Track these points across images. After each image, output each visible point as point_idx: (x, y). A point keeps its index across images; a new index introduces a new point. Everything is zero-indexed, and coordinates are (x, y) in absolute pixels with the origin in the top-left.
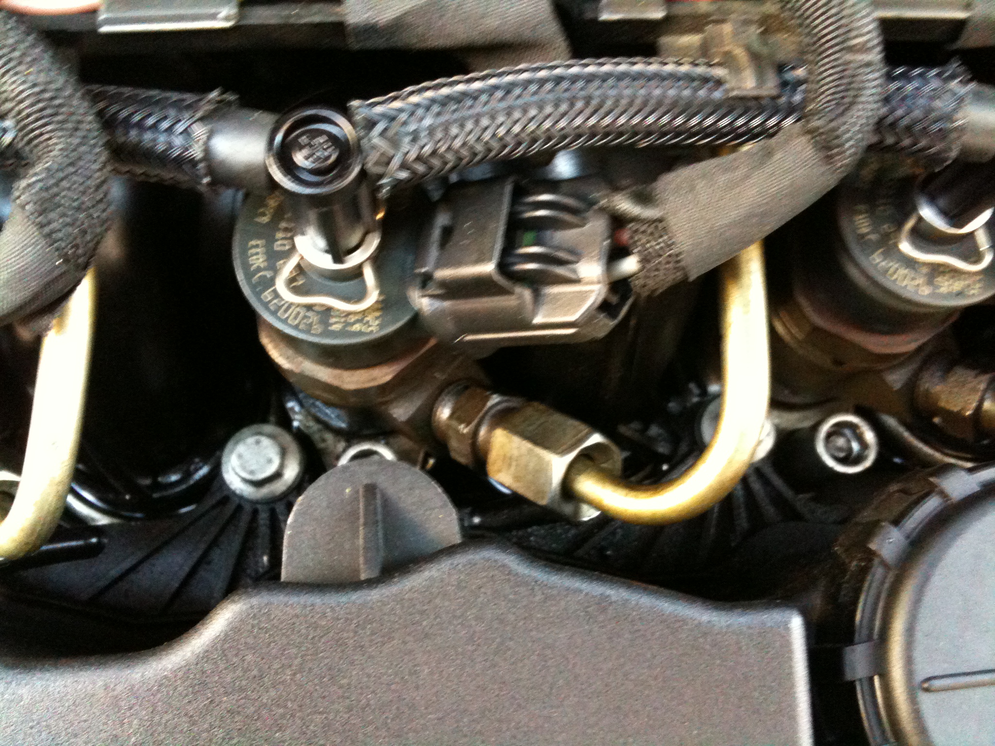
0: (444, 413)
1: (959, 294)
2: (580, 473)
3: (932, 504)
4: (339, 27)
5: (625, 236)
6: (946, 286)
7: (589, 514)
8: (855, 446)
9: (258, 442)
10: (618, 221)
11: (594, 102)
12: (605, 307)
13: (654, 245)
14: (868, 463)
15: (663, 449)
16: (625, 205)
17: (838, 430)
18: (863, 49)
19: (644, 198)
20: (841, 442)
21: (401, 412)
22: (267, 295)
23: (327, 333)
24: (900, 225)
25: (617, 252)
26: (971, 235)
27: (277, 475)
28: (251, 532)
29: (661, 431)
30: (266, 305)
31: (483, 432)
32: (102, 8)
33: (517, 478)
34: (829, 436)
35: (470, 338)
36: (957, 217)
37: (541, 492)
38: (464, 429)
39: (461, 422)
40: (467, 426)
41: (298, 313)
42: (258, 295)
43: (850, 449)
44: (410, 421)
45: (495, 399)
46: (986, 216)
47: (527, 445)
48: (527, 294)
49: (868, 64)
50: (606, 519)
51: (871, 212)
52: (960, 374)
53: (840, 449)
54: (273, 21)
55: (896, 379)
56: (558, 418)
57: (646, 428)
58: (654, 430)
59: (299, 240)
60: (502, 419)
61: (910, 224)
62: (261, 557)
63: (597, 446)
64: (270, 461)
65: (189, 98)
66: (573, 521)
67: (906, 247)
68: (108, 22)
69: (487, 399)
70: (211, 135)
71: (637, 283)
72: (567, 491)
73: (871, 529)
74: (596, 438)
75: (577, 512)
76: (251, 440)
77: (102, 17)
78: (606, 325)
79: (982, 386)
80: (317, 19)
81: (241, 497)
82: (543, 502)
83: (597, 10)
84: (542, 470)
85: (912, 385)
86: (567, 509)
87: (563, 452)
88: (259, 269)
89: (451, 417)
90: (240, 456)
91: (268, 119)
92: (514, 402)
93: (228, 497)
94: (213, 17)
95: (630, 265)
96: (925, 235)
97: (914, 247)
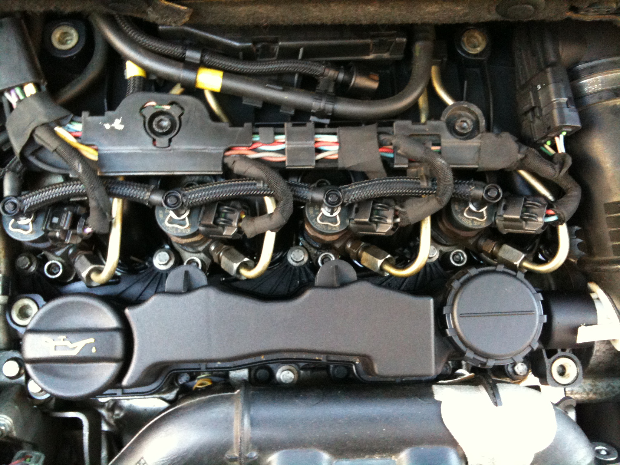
0: (349, 246)
1: (479, 225)
2: (385, 264)
3: (467, 276)
5: (398, 213)
6: (476, 223)
7: (387, 274)
8: (462, 258)
9: (298, 251)
10: (396, 211)
11: (391, 188)
12: (393, 229)
13: (404, 217)
14: (464, 263)
15: (408, 256)
16: (398, 208)
17: (457, 253)
18: (449, 181)
19: (402, 207)
20: (457, 257)
21: (338, 246)
22: (314, 221)
23: (327, 230)
24: (465, 208)
25: (396, 217)
26: (482, 212)
27: (303, 260)
28: (294, 274)
29: (408, 251)
30: (313, 223)
31: (360, 252)
32: (286, 161)
33: (368, 265)
34: (454, 255)
35: (361, 233)
36: (479, 208)
37: (375, 269)
38: (355, 251)
39: (354, 249)
40: (356, 250)
41: (322, 226)
42: (312, 221)
43: (460, 259)
44: (340, 248)
45: (363, 244)
46: (486, 208)
47: (371, 257)
48: (375, 225)
49: (449, 185)
50: (391, 275)
51: (459, 204)
52: (489, 241)
53: (457, 259)
54: (323, 166)
55: (471, 242)
56: (379, 250)
57: (404, 250)
58: (406, 251)
59: (322, 209)
60: (365, 249)
61: (467, 209)
62: (297, 281)
63: (389, 258)
64: (301, 256)
66: (382, 276)
67: (465, 214)
69: (361, 243)
71: (399, 224)
72: (381, 268)
73: (452, 281)
74: (389, 256)
75: (384, 274)
76: (296, 251)
78: (392, 233)
79: (494, 245)
80: (332, 165)
81: (292, 265)
82: (375, 271)
83: (393, 165)
84: (376, 263)
85: (476, 243)
86: (381, 273)
87: (380, 259)
88: (312, 214)
89: (351, 247)
90: (294, 255)
91: (324, 190)
92: (368, 244)
93: (288, 265)
95: (398, 220)
96: (470, 212)
97: (468, 214)
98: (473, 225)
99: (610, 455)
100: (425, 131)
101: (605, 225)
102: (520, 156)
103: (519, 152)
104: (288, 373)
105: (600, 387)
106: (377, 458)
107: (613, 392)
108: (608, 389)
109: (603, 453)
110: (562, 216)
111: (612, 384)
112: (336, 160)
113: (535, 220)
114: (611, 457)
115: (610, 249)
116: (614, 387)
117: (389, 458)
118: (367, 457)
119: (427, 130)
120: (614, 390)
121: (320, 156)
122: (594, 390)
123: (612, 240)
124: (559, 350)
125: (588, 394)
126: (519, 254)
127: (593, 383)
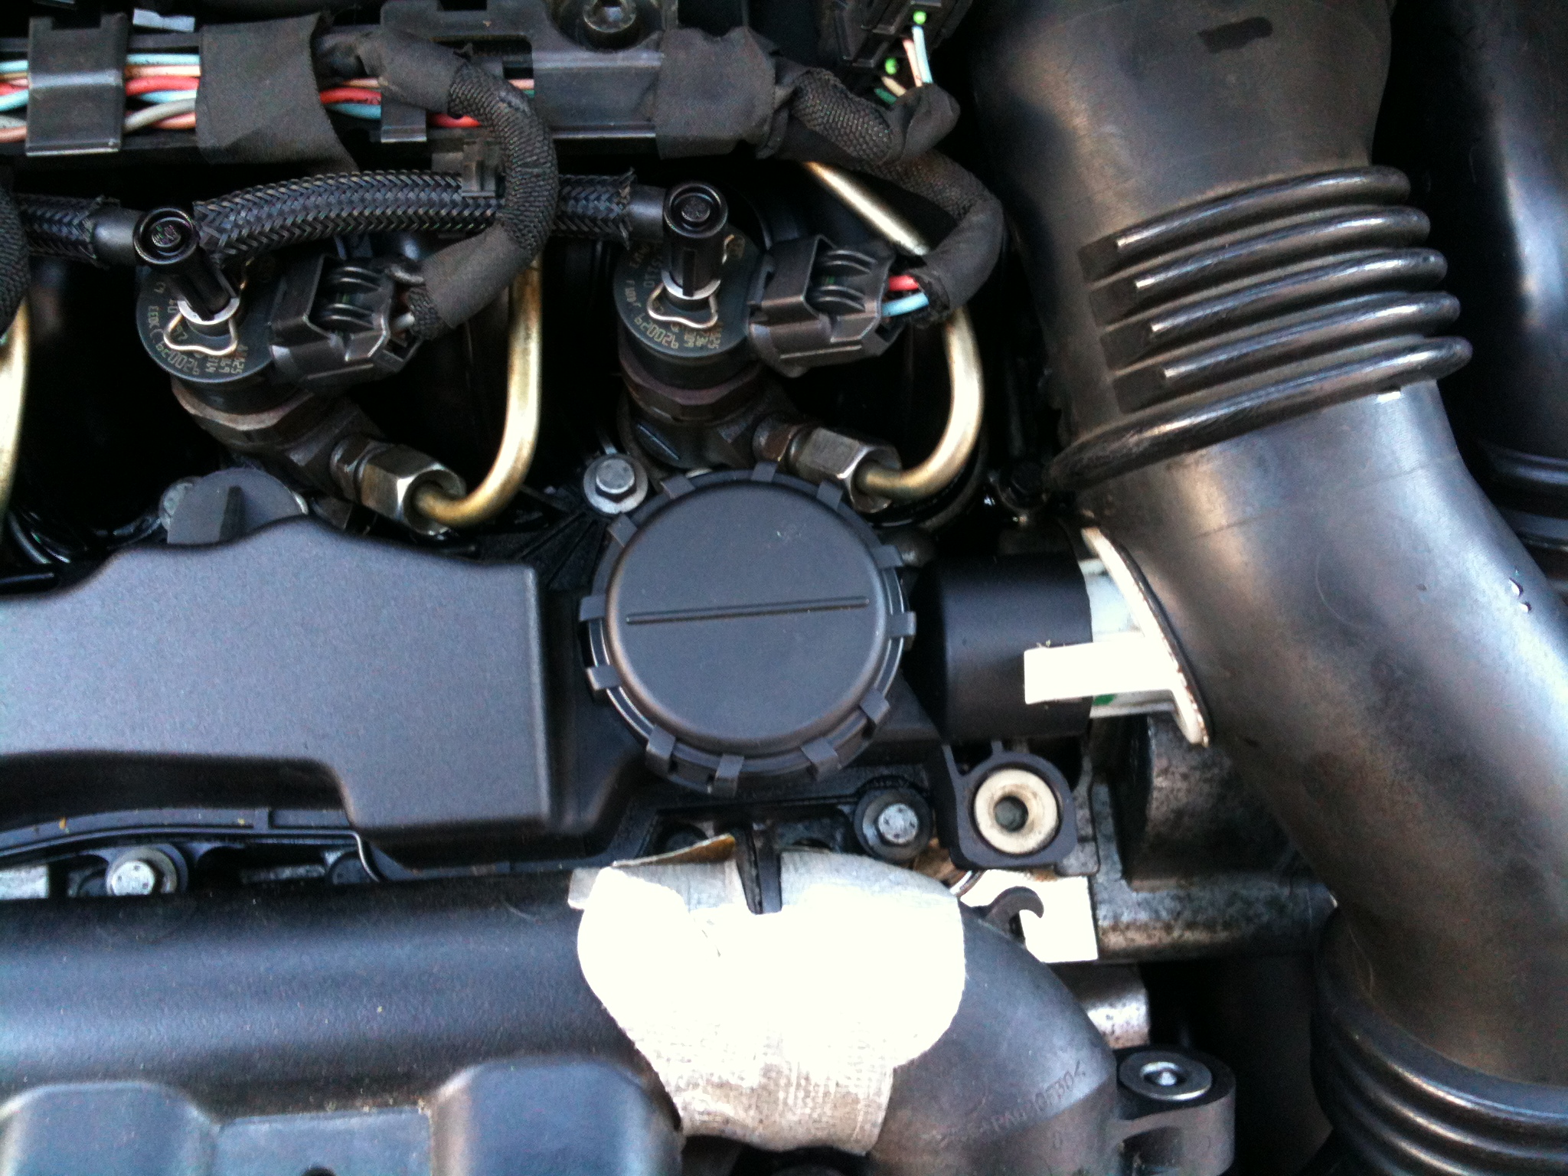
1: (703, 347)
2: (420, 491)
4: (195, 149)
5: (403, 294)
6: (690, 341)
10: (401, 287)
22: (155, 343)
23: (204, 375)
25: (399, 308)
26: (704, 301)
30: (158, 354)
32: (27, 140)
36: (693, 287)
37: (388, 507)
41: (183, 359)
54: (147, 147)
59: (176, 304)
61: (656, 292)
65: (84, 202)
67: (652, 314)
68: (32, 149)
70: (95, 227)
71: (414, 333)
72: (410, 506)
77: (28, 145)
80: (178, 145)
83: (378, 136)
87: (405, 474)
91: (135, 214)
94: (106, 145)
95: (409, 319)
96: (665, 302)
97: (657, 310)
98: (681, 348)
99: (1186, 1085)
100: (483, 27)
101: (1090, 320)
102: (781, 93)
103: (778, 80)
104: (136, 868)
105: (1204, 903)
106: (366, 1109)
107: (1249, 920)
108: (1232, 911)
109: (1167, 1080)
110: (937, 287)
111: (1244, 892)
112: (190, 130)
113: (857, 306)
114: (1184, 1092)
115: (1111, 396)
116: (1248, 903)
117: (407, 1108)
118: (330, 1107)
119: (488, 24)
120: (1251, 913)
121: (138, 119)
122: (1187, 914)
123: (1112, 364)
124: (997, 746)
125: (1168, 928)
126: (851, 448)
127: (1182, 893)
